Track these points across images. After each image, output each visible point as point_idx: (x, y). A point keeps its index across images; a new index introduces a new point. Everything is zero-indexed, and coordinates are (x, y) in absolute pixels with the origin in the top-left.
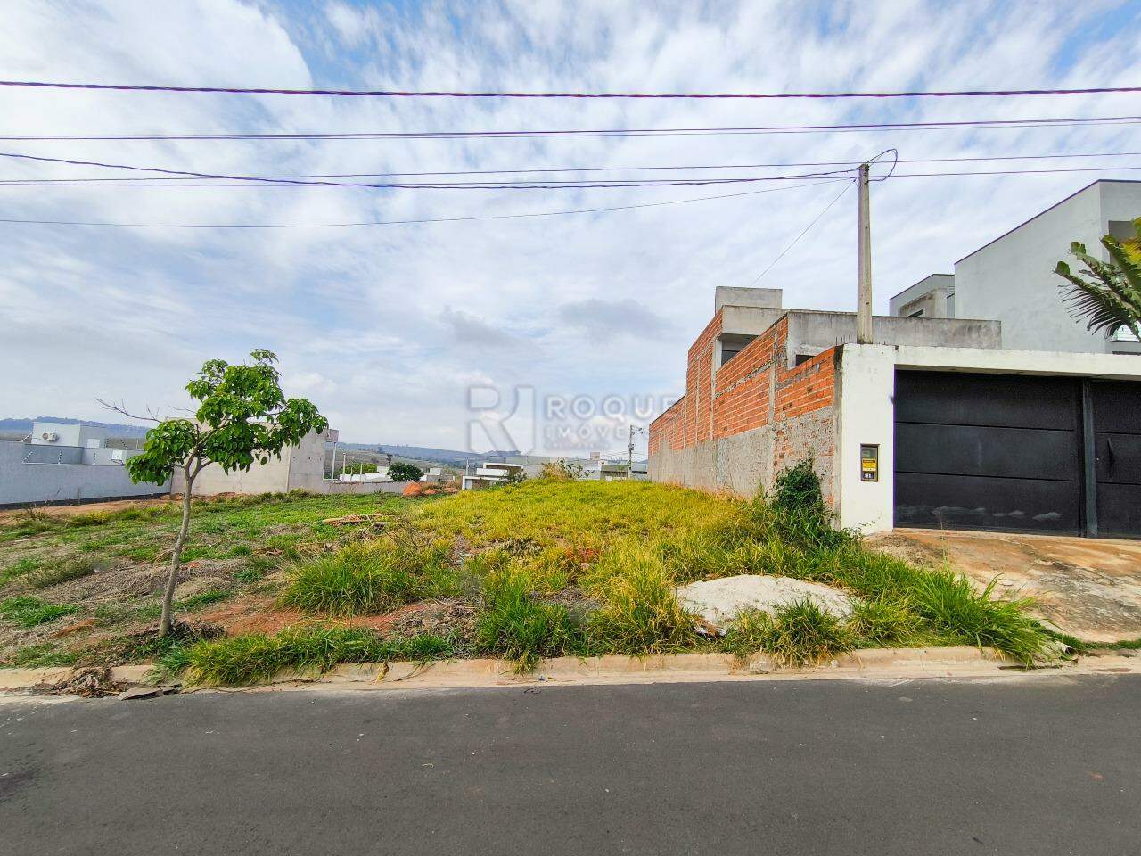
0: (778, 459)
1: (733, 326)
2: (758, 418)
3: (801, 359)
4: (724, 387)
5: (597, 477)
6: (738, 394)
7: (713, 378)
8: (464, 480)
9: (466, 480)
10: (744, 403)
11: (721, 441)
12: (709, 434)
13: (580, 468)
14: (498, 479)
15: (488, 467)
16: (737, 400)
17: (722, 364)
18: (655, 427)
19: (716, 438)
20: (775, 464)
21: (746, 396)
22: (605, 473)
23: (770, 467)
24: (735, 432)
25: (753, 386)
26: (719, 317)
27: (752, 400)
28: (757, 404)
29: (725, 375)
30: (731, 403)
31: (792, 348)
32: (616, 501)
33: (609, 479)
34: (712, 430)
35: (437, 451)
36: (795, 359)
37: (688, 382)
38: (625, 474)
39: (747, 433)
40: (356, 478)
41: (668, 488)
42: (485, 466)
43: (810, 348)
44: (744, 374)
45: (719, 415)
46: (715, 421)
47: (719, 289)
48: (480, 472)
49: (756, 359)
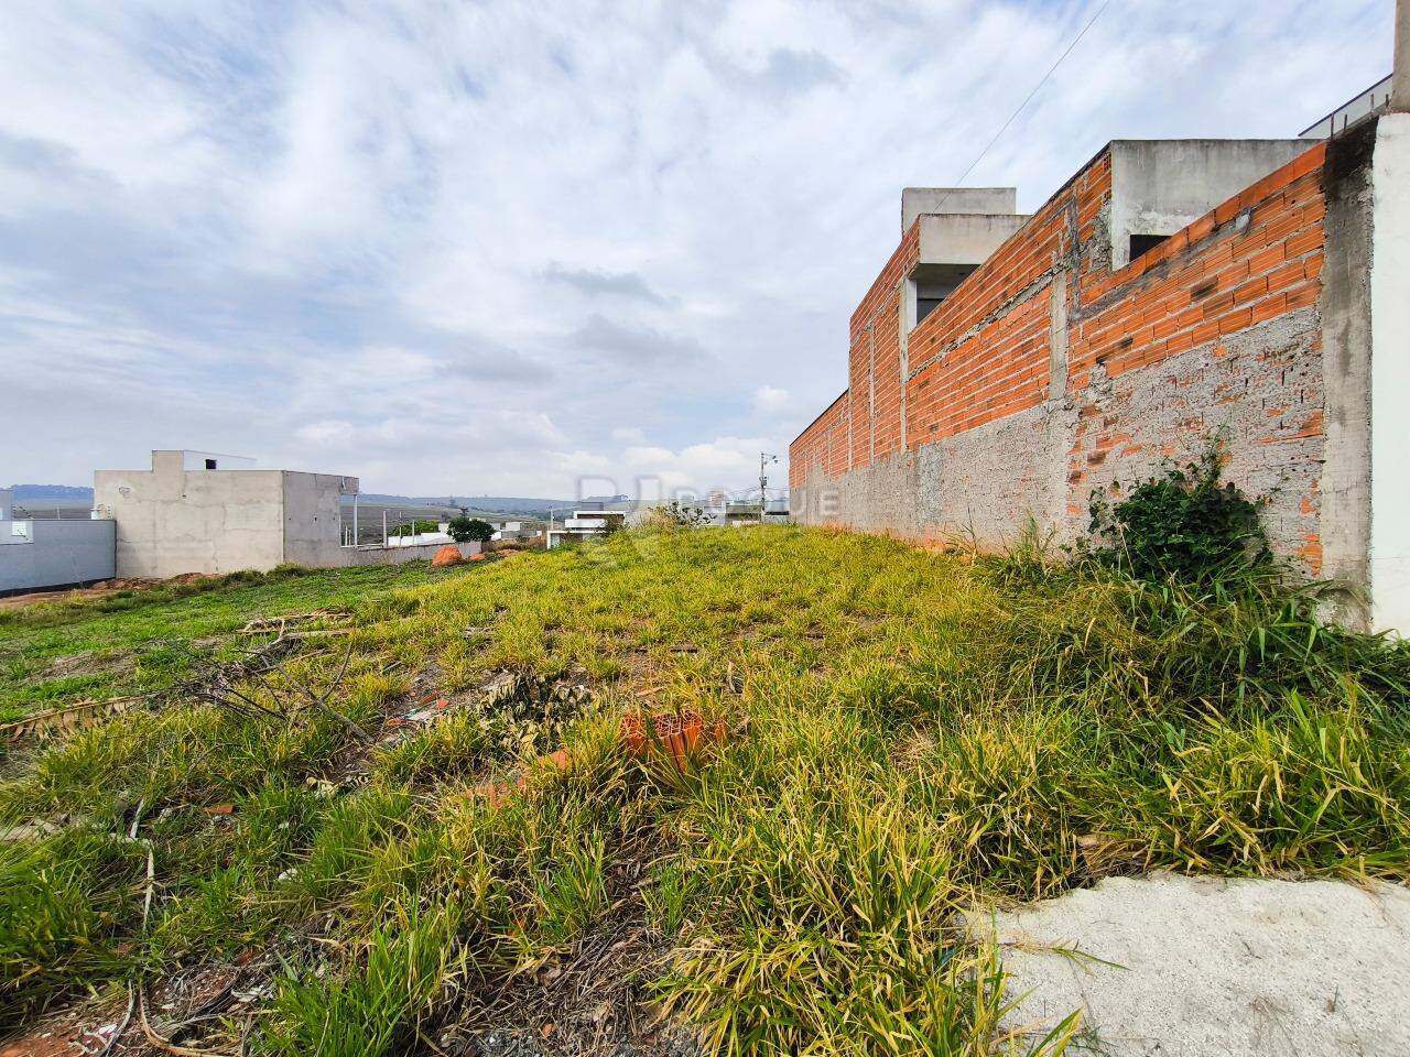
0: (1084, 466)
1: (937, 250)
2: (1018, 393)
3: (1142, 244)
4: (928, 356)
5: (720, 523)
6: (963, 359)
7: (904, 347)
8: (549, 536)
9: (552, 535)
10: (980, 373)
11: (924, 452)
12: (898, 442)
13: (699, 512)
14: (592, 532)
15: (580, 516)
16: (962, 371)
17: (919, 319)
18: (799, 447)
19: (914, 447)
20: (1075, 477)
21: (982, 359)
22: (732, 516)
23: (1061, 486)
24: (957, 429)
25: (1003, 335)
26: (911, 239)
27: (999, 363)
28: (1014, 367)
29: (929, 334)
30: (946, 380)
31: (1121, 222)
32: (749, 562)
33: (737, 523)
34: (903, 436)
35: (525, 501)
36: (1128, 246)
37: (853, 368)
38: (757, 517)
39: (989, 428)
40: (408, 541)
41: (828, 534)
42: (575, 516)
43: (1161, 219)
44: (978, 320)
45: (917, 406)
46: (910, 420)
47: (909, 193)
48: (569, 523)
49: (1007, 280)
